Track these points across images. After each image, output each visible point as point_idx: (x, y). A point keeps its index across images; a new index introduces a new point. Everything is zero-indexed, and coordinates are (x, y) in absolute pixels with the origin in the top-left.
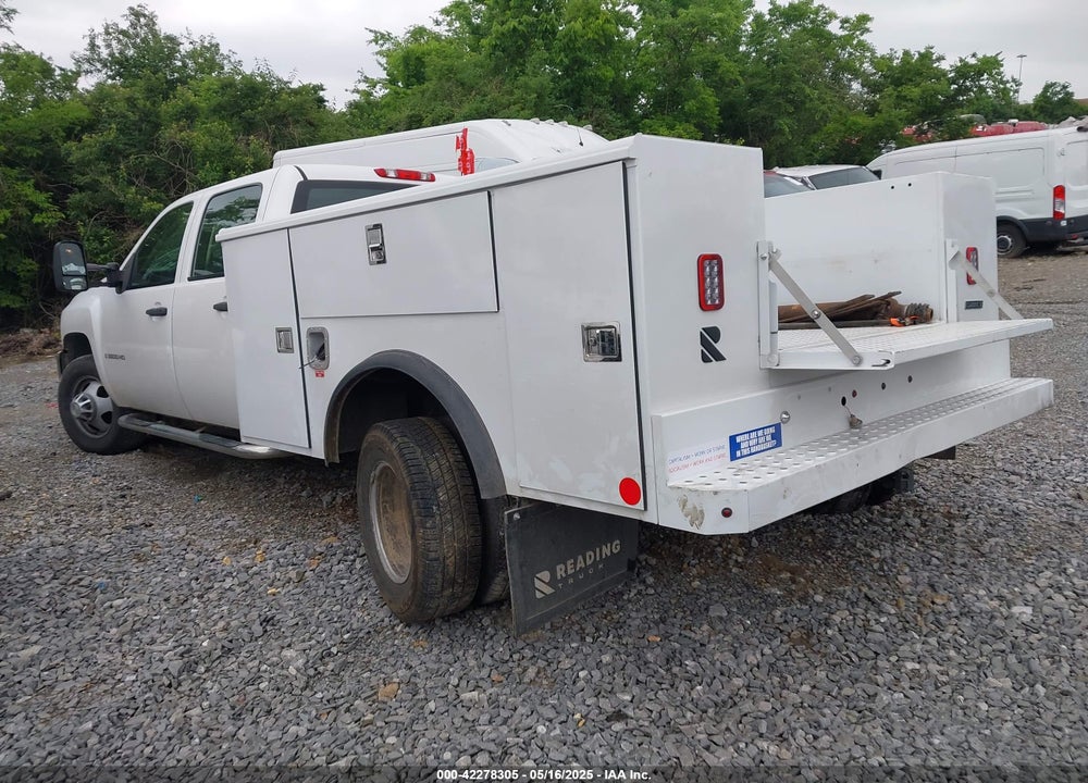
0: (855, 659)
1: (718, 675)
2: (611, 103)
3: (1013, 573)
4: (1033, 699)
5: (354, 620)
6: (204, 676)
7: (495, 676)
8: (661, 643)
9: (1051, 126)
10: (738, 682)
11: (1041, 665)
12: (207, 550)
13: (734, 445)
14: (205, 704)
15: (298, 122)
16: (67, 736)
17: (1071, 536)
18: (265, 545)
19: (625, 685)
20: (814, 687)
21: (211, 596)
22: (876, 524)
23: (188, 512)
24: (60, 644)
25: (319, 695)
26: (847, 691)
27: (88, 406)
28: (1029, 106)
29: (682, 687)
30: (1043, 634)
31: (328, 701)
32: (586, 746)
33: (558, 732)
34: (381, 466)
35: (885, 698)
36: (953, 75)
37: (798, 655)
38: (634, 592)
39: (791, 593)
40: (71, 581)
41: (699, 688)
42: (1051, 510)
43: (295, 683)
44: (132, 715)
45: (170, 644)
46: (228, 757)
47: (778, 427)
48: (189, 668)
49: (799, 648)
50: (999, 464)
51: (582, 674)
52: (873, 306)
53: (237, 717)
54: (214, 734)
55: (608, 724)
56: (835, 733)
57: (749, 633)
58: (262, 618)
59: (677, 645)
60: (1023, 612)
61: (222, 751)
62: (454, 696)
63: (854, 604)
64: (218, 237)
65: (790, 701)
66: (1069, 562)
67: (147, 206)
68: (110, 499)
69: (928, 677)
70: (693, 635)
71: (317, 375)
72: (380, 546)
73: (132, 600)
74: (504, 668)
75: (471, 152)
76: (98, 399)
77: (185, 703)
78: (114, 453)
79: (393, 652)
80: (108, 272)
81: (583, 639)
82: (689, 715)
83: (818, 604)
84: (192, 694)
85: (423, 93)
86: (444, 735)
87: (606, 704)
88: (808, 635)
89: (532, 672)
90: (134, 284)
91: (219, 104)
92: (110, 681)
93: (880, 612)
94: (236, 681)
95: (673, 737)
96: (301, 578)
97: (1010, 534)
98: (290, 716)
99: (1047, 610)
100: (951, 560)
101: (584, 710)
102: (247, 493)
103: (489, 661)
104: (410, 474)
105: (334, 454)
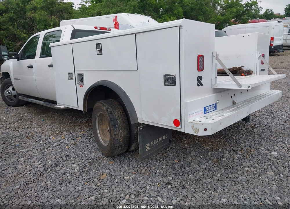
0: (231, 167)
1: (195, 172)
2: (154, 10)
3: (271, 143)
4: (280, 178)
5: (92, 156)
6: (50, 172)
7: (133, 172)
8: (178, 162)
9: (268, 21)
10: (201, 174)
11: (281, 169)
12: (48, 135)
13: (205, 110)
14: (51, 180)
15: (66, 12)
16: (11, 190)
17: (285, 133)
18: (64, 134)
19: (170, 174)
20: (221, 175)
21: (50, 149)
22: (233, 129)
23: (41, 124)
24: (7, 162)
25: (84, 178)
26: (230, 176)
27: (9, 93)
28: (262, 15)
29: (186, 175)
30: (280, 160)
31: (87, 179)
32: (161, 192)
33: (153, 188)
34: (100, 113)
35: (241, 178)
36: (245, 5)
37: (216, 166)
38: (169, 148)
39: (212, 148)
40: (9, 144)
41: (190, 175)
42: (279, 126)
43: (77, 174)
44: (30, 184)
45: (39, 163)
46: (59, 196)
47: (216, 104)
48: (46, 170)
49: (216, 164)
50: (263, 113)
51: (158, 171)
52: (236, 70)
53: (61, 184)
54: (55, 189)
55: (166, 186)
56: (229, 188)
57: (202, 160)
58: (66, 155)
59: (183, 163)
60: (275, 154)
61: (57, 194)
62: (123, 178)
63: (230, 152)
64: (50, 46)
65: (215, 179)
66: (285, 140)
67: (23, 35)
68: (18, 120)
69: (251, 172)
70: (187, 160)
71: (80, 87)
72: (99, 135)
73: (27, 150)
74: (136, 170)
75: (118, 22)
76: (12, 91)
77: (45, 180)
78: (17, 106)
79: (104, 165)
80: (15, 55)
81: (157, 161)
82: (189, 183)
83: (220, 152)
84: (47, 177)
85: (101, 5)
86: (121, 189)
87: (165, 180)
88: (218, 160)
89: (143, 171)
90: (22, 58)
91: (43, 6)
92: (23, 173)
93: (237, 154)
94: (60, 174)
95: (185, 190)
96: (75, 143)
97: (269, 132)
98: (76, 184)
99: (281, 153)
100: (254, 139)
101: (159, 182)
102: (57, 118)
103: (131, 168)
104: (109, 116)
105: (85, 109)
